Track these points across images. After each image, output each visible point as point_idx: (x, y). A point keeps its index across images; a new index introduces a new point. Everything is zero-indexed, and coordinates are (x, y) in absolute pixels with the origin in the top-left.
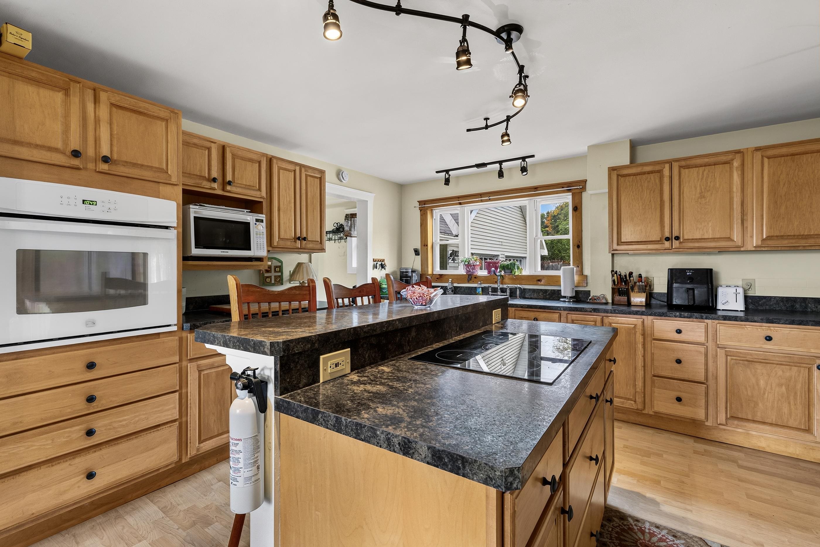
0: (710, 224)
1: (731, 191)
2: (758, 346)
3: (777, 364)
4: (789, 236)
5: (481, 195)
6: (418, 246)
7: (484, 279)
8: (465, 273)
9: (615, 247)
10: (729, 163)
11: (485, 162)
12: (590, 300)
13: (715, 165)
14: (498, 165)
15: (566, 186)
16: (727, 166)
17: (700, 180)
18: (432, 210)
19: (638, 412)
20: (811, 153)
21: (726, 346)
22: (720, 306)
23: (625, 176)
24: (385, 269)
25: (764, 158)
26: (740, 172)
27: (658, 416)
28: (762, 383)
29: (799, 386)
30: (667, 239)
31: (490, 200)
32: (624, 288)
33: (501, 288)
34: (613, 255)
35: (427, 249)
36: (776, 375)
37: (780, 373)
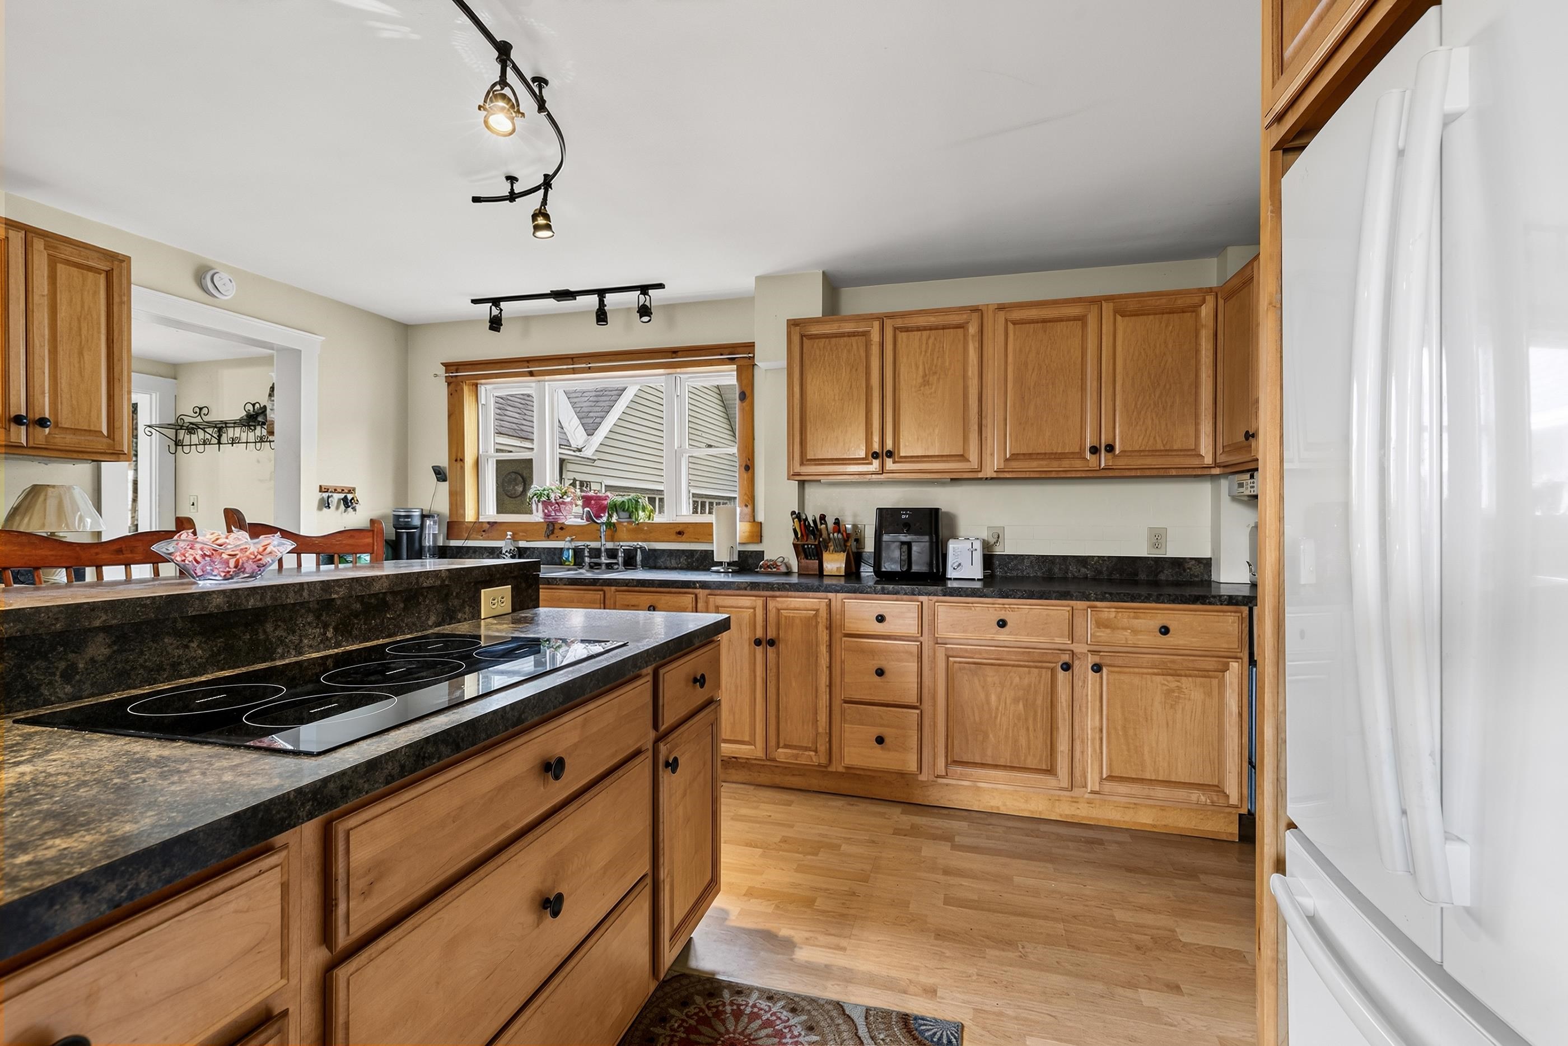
0: (937, 431)
1: (965, 377)
2: (989, 636)
3: (1013, 666)
4: (1038, 454)
5: (572, 359)
6: (443, 462)
7: (576, 532)
8: (542, 520)
9: (798, 469)
10: (963, 327)
11: (573, 290)
12: (761, 567)
13: (943, 329)
14: (594, 298)
15: (724, 351)
16: (960, 331)
17: (923, 353)
18: (476, 385)
19: (822, 771)
20: (1066, 321)
21: (948, 641)
22: (951, 574)
23: (814, 338)
25: (1009, 323)
26: (976, 344)
27: (851, 773)
28: (993, 698)
29: (1039, 702)
30: (875, 455)
31: (589, 370)
32: (812, 545)
33: (607, 550)
34: (802, 484)
35: (463, 468)
36: (1011, 684)
37: (1017, 680)
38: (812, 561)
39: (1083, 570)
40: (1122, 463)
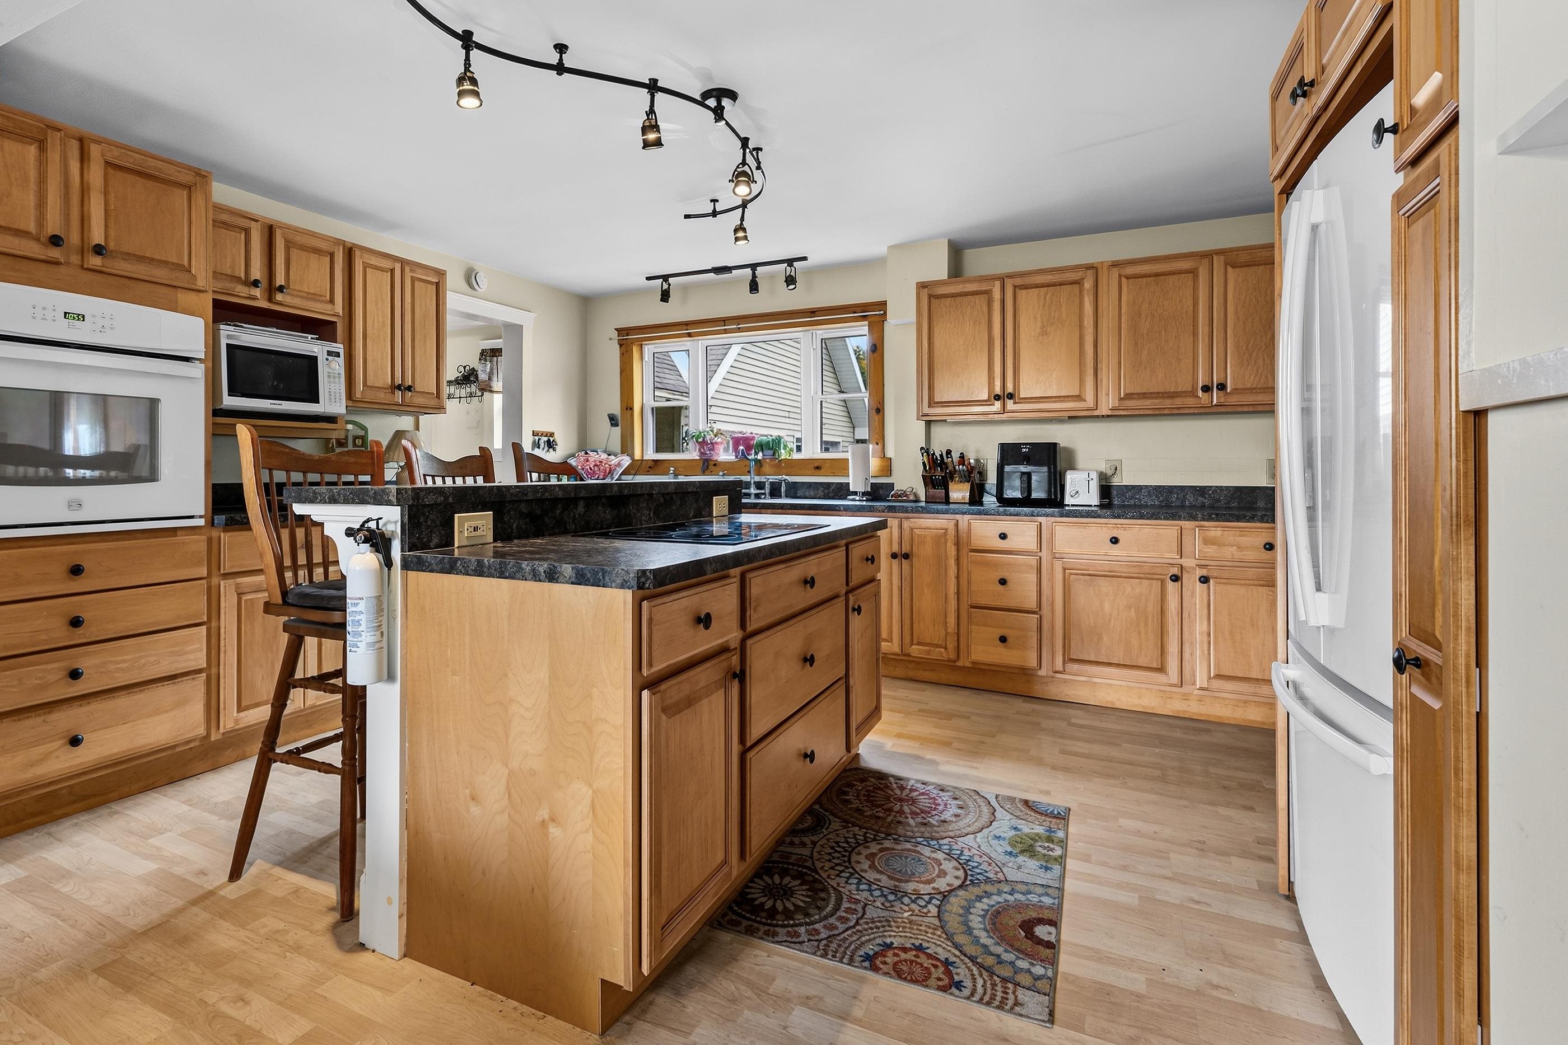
0: (1054, 376)
1: (1081, 326)
2: (1102, 552)
3: (1126, 577)
4: (1151, 393)
5: (724, 321)
6: (616, 410)
7: (729, 468)
8: (698, 458)
9: (926, 410)
10: (1079, 283)
11: (729, 265)
12: (892, 496)
13: (1060, 285)
14: (749, 271)
15: (859, 309)
16: (1076, 287)
17: (1041, 307)
18: (641, 345)
19: (951, 665)
20: (1178, 273)
21: (1065, 556)
22: (1068, 500)
23: (941, 298)
24: (554, 450)
25: (1122, 278)
26: (1092, 298)
27: (978, 669)
28: (1107, 606)
29: (1150, 607)
30: (997, 397)
31: (739, 330)
32: (939, 476)
33: (755, 483)
34: (928, 424)
35: (632, 416)
36: (1123, 594)
37: (1129, 590)
38: (938, 490)
39: (1200, 498)
40: (1233, 400)
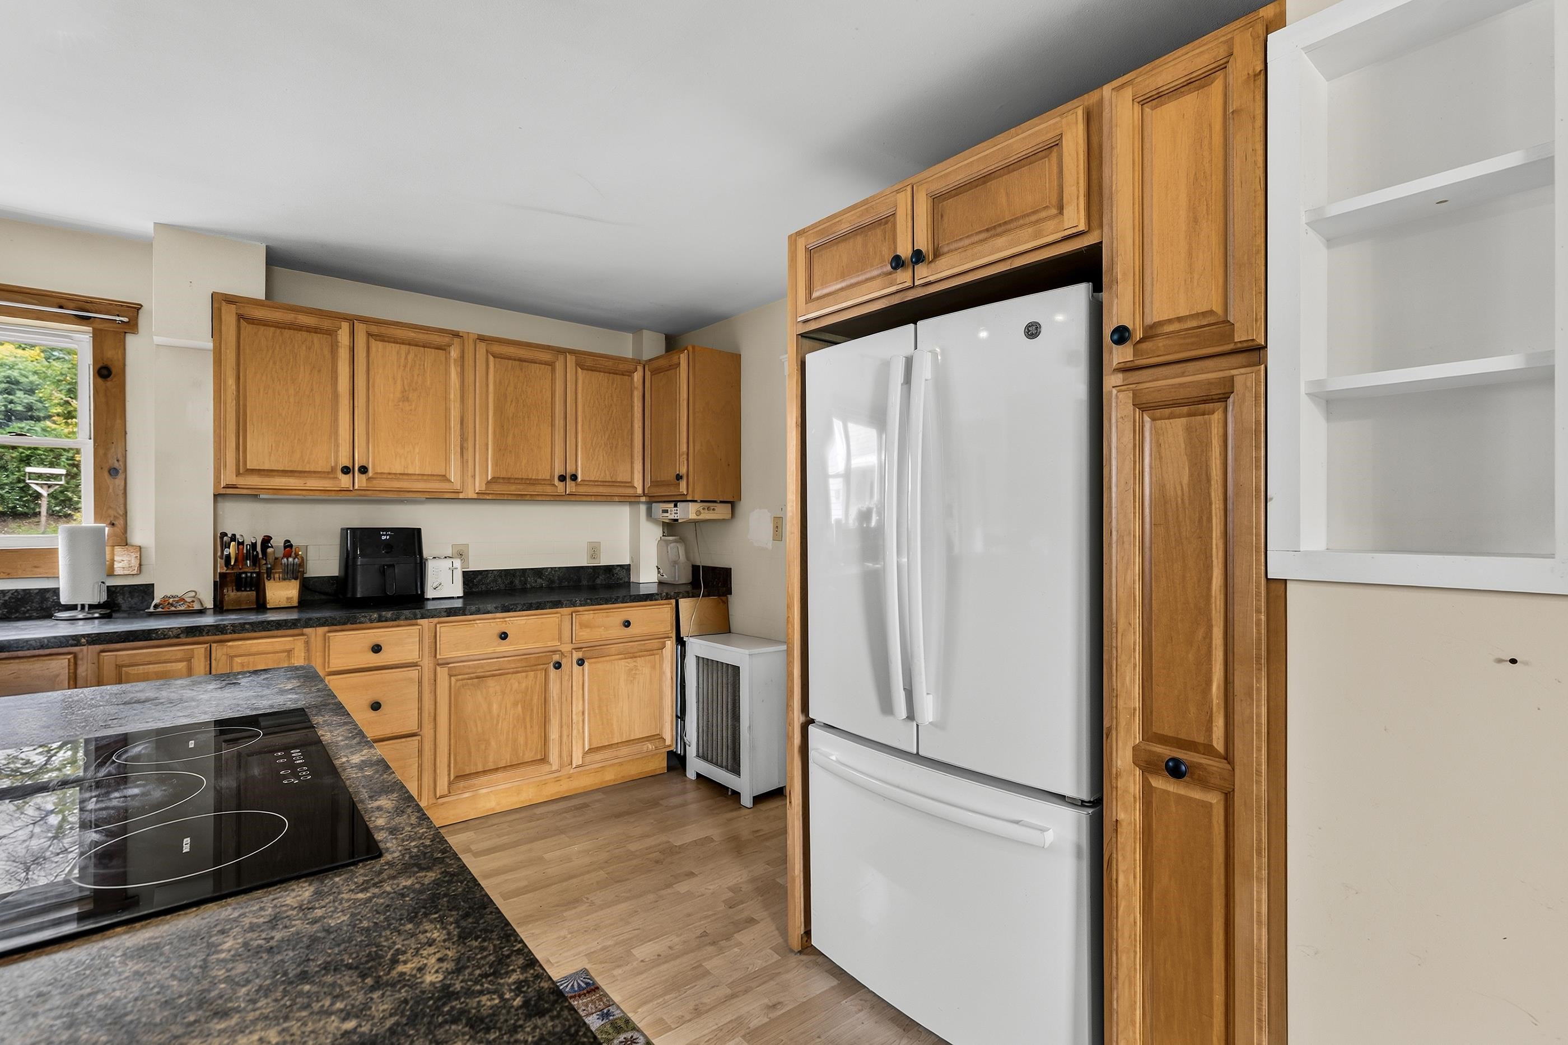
0: (417, 450)
2: (490, 650)
3: (513, 673)
4: (516, 478)
9: (230, 479)
10: (444, 350)
12: (156, 606)
13: (424, 347)
15: (72, 305)
16: (441, 354)
20: (538, 364)
21: (449, 661)
22: (430, 594)
23: (258, 324)
25: (489, 355)
26: (459, 369)
28: (495, 707)
29: (535, 700)
30: (346, 470)
34: (217, 497)
36: (511, 690)
37: (516, 686)
38: (245, 593)
39: (539, 581)
40: (582, 490)
